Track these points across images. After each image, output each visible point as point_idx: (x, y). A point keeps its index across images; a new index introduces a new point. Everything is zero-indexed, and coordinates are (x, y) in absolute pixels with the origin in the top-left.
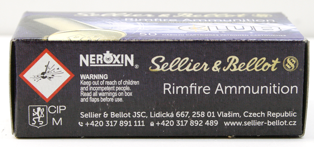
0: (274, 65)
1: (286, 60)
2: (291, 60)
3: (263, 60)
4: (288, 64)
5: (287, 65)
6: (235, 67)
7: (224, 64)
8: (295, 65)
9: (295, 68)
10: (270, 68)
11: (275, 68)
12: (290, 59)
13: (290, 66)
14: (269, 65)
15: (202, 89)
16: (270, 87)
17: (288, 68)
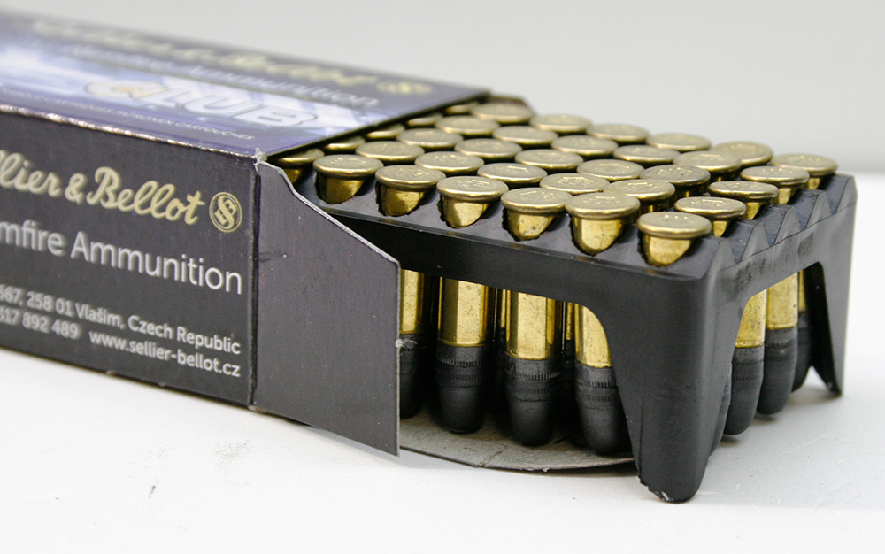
0: (191, 209)
1: (216, 201)
2: (228, 201)
3: (167, 192)
4: (221, 213)
5: (218, 214)
6: (111, 196)
7: (91, 187)
8: (236, 216)
9: (235, 225)
10: (184, 214)
11: (193, 217)
12: (225, 200)
13: (225, 218)
14: (182, 208)
15: (45, 241)
16: (183, 264)
17: (220, 223)
